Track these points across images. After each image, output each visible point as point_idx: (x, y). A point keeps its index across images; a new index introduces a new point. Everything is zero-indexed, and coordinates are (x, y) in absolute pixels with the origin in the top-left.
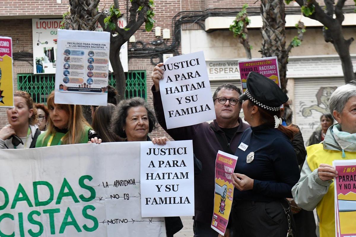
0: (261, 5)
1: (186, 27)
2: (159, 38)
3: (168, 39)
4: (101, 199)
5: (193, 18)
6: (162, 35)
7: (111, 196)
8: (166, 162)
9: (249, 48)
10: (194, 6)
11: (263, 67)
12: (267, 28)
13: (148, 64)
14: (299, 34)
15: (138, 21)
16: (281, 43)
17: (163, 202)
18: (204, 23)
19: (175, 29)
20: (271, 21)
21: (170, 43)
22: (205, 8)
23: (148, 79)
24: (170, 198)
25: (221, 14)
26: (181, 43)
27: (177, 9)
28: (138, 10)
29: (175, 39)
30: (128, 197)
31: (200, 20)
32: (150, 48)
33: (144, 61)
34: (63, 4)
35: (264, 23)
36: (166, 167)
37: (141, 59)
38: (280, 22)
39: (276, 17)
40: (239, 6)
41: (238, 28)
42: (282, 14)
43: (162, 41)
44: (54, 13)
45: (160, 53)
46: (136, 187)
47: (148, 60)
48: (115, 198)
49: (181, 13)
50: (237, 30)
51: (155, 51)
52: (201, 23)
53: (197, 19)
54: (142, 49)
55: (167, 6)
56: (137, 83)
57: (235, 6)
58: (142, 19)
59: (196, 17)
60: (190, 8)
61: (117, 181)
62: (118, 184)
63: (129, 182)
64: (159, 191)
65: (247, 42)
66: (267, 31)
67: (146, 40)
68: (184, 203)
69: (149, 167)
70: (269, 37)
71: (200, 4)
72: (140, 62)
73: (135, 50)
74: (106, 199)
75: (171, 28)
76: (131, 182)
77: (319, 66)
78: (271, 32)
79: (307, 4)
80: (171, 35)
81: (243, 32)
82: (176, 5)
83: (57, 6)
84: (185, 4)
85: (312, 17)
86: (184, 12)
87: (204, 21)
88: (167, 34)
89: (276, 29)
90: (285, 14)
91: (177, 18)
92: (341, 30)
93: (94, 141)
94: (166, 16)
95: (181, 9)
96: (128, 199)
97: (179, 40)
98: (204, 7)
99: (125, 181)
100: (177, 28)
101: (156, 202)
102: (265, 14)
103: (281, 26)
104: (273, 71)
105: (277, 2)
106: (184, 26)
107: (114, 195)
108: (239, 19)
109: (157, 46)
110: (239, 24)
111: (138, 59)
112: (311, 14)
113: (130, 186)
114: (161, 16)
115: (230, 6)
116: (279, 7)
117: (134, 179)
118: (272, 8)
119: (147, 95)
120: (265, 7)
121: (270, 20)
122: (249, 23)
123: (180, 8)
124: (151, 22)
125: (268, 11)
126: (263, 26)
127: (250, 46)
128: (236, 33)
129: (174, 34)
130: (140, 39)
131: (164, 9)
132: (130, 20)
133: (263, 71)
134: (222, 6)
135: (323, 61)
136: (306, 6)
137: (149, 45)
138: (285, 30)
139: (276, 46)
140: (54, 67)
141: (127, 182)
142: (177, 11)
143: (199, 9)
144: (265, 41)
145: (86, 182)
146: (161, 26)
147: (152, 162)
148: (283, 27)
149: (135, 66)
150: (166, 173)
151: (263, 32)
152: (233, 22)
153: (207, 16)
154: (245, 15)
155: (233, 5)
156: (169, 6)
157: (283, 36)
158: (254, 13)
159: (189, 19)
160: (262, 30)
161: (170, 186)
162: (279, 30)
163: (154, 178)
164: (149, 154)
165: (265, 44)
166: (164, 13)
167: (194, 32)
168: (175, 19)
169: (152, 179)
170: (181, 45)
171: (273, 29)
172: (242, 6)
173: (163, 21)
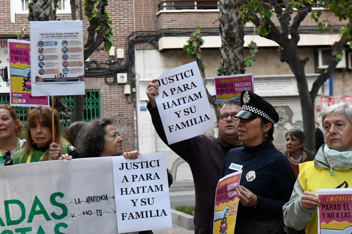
0: (220, 25)
1: (139, 46)
2: (113, 57)
3: (122, 59)
4: (73, 217)
5: (147, 37)
6: (116, 55)
7: (84, 212)
8: (139, 176)
9: (202, 67)
10: (148, 26)
11: (238, 83)
12: (226, 48)
13: (102, 83)
14: (252, 54)
15: (96, 40)
16: (239, 62)
17: (139, 217)
18: (157, 43)
19: (129, 49)
20: (230, 41)
21: (124, 63)
22: (159, 28)
23: (101, 99)
24: (146, 212)
25: (175, 34)
26: (135, 63)
27: (130, 29)
28: (97, 29)
29: (129, 59)
30: (101, 213)
31: (154, 40)
32: (104, 68)
33: (99, 80)
34: (17, 24)
35: (223, 43)
36: (139, 181)
37: (95, 79)
38: (239, 41)
39: (235, 37)
40: (192, 26)
41: (192, 48)
42: (240, 33)
43: (116, 61)
44: (9, 33)
45: (114, 73)
46: (108, 202)
47: (102, 80)
48: (88, 215)
49: (135, 33)
50: (191, 50)
51: (109, 71)
52: (155, 43)
53: (150, 39)
54: (96, 68)
55: (121, 26)
56: (91, 102)
57: (189, 26)
58: (101, 38)
59: (149, 37)
60: (144, 28)
61: (89, 197)
62: (90, 200)
63: (101, 198)
64: (135, 205)
65: (201, 62)
66: (226, 51)
67: (100, 60)
68: (161, 216)
69: (123, 182)
70: (228, 56)
71: (153, 24)
72: (94, 81)
73: (89, 70)
74: (79, 216)
75: (125, 48)
76: (104, 198)
77: (271, 86)
78: (230, 52)
79: (263, 24)
80: (125, 55)
81: (196, 52)
82: (130, 25)
83: (11, 25)
84: (139, 24)
85: (268, 37)
86: (137, 32)
87: (158, 41)
88: (121, 54)
89: (235, 49)
90: (244, 35)
91: (131, 37)
92: (297, 50)
93: (65, 158)
94: (120, 36)
95: (135, 29)
96: (101, 215)
97: (133, 60)
98: (157, 27)
99: (97, 197)
100: (131, 47)
101: (132, 216)
102: (224, 34)
103: (240, 46)
104: (248, 87)
105: (236, 22)
106: (138, 46)
107: (87, 211)
108: (193, 39)
109: (111, 66)
110: (193, 44)
111: (92, 78)
112: (267, 34)
113: (103, 202)
114: (115, 35)
115: (183, 26)
116: (237, 27)
117: (106, 195)
118: (231, 28)
119: (101, 114)
120: (224, 27)
121: (228, 40)
122: (203, 43)
123: (133, 28)
124: (110, 41)
125: (227, 30)
126: (222, 46)
127: (204, 66)
128: (190, 52)
129: (128, 54)
130: (94, 58)
131: (118, 29)
132: (89, 40)
133: (239, 87)
134: (176, 26)
135: (275, 81)
136: (263, 26)
137: (102, 64)
138: (244, 50)
139: (235, 66)
140: (7, 86)
141: (100, 197)
142: (130, 31)
143: (153, 29)
144: (224, 61)
145: (58, 199)
146: (115, 46)
147: (125, 177)
148: (242, 47)
149: (89, 86)
150: (141, 187)
151: (222, 52)
152: (187, 42)
153: (161, 36)
154: (198, 35)
155: (186, 25)
156: (123, 26)
157: (242, 56)
158: (207, 34)
159: (143, 39)
160: (221, 50)
161: (145, 199)
162: (238, 50)
163: (128, 193)
164: (121, 169)
165: (224, 63)
166: (118, 33)
167: (147, 52)
168: (129, 39)
169: (127, 194)
170: (135, 65)
171: (232, 49)
172: (195, 26)
173: (117, 41)
